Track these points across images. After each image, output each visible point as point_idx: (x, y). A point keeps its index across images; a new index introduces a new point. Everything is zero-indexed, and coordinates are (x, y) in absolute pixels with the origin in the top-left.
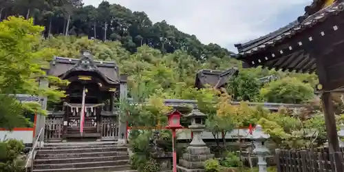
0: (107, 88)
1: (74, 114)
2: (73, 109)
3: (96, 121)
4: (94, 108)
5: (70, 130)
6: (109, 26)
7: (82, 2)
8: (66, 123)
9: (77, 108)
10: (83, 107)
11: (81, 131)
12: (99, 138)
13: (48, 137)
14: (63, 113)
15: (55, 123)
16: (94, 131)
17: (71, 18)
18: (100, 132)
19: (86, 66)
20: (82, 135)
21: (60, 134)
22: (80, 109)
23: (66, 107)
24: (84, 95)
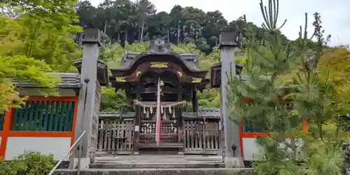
0: (189, 77)
1: (148, 116)
2: (146, 108)
3: (175, 126)
4: (172, 108)
5: (143, 139)
6: (182, 32)
7: (155, 9)
8: (137, 128)
9: (151, 108)
10: (158, 106)
11: (157, 139)
12: (181, 150)
13: (116, 147)
14: (133, 114)
15: (123, 129)
16: (175, 139)
17: (145, 26)
18: (182, 141)
19: (160, 48)
20: (158, 145)
21: (130, 144)
22: (155, 110)
23: (137, 106)
24: (159, 90)
